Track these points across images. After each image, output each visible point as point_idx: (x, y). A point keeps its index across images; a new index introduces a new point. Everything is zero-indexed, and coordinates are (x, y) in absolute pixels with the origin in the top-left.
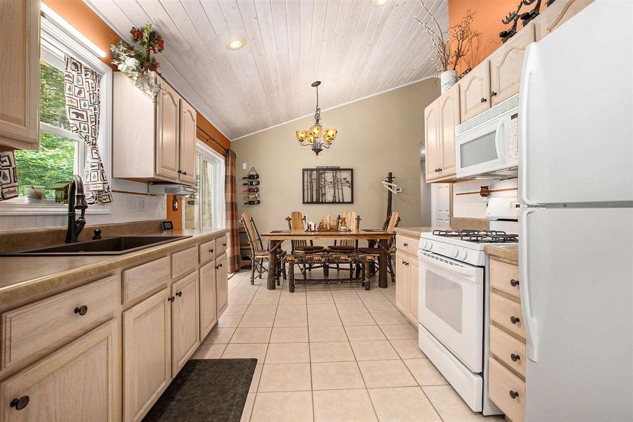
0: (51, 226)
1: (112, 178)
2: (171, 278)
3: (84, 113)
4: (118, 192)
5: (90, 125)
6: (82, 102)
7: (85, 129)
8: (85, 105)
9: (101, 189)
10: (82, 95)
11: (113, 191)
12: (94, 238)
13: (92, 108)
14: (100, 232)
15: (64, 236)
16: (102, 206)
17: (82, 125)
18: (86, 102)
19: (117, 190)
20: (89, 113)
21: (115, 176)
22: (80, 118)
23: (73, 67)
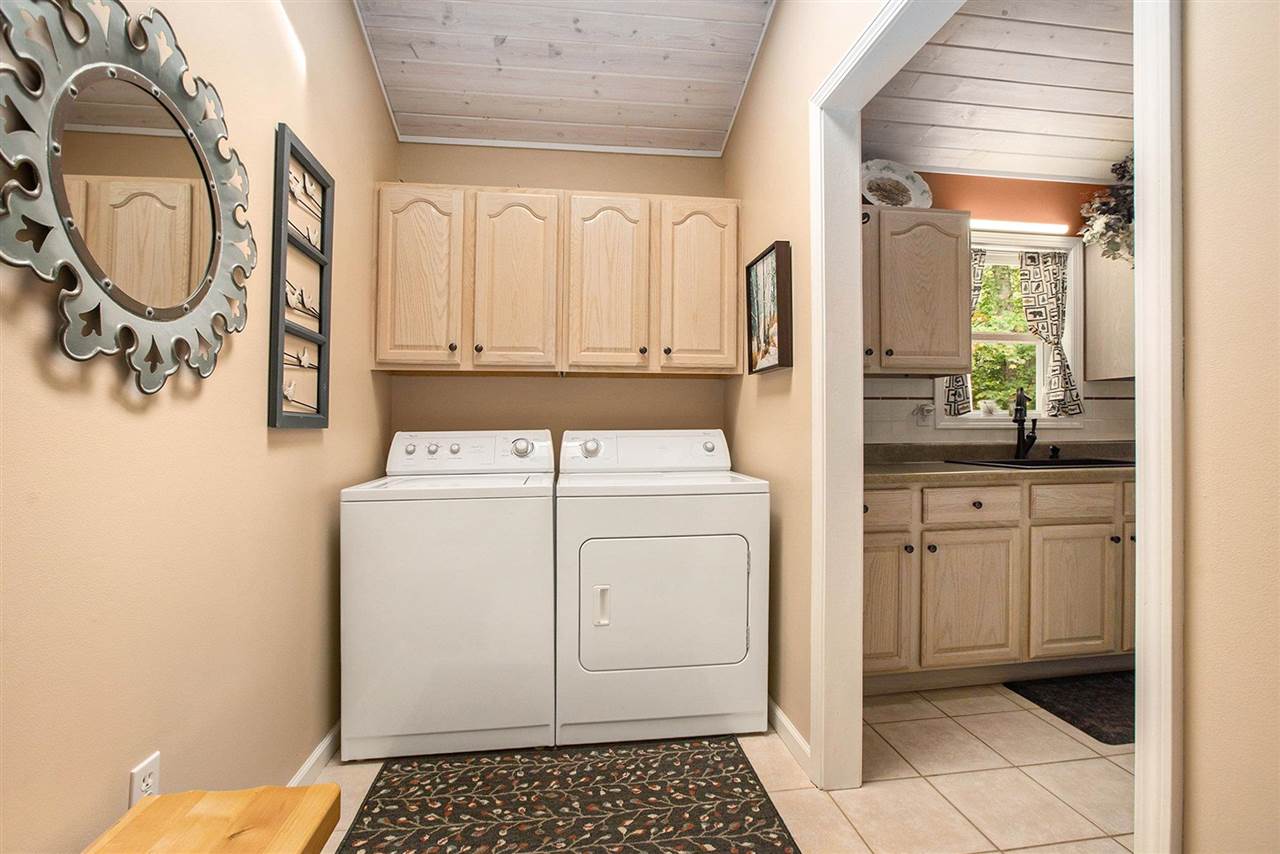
0: (1001, 440)
1: (1085, 380)
2: (1123, 513)
3: (1043, 310)
4: (1096, 398)
5: (1050, 322)
6: (1041, 297)
7: (1043, 328)
8: (1044, 300)
9: (1061, 397)
10: (1040, 289)
11: (1085, 398)
12: (1051, 457)
13: (1054, 300)
14: (1058, 450)
15: (1014, 452)
16: (1069, 419)
17: (1040, 325)
18: (1045, 296)
19: (1094, 396)
20: (1048, 307)
21: (1090, 377)
22: (1038, 317)
23: (1029, 261)
